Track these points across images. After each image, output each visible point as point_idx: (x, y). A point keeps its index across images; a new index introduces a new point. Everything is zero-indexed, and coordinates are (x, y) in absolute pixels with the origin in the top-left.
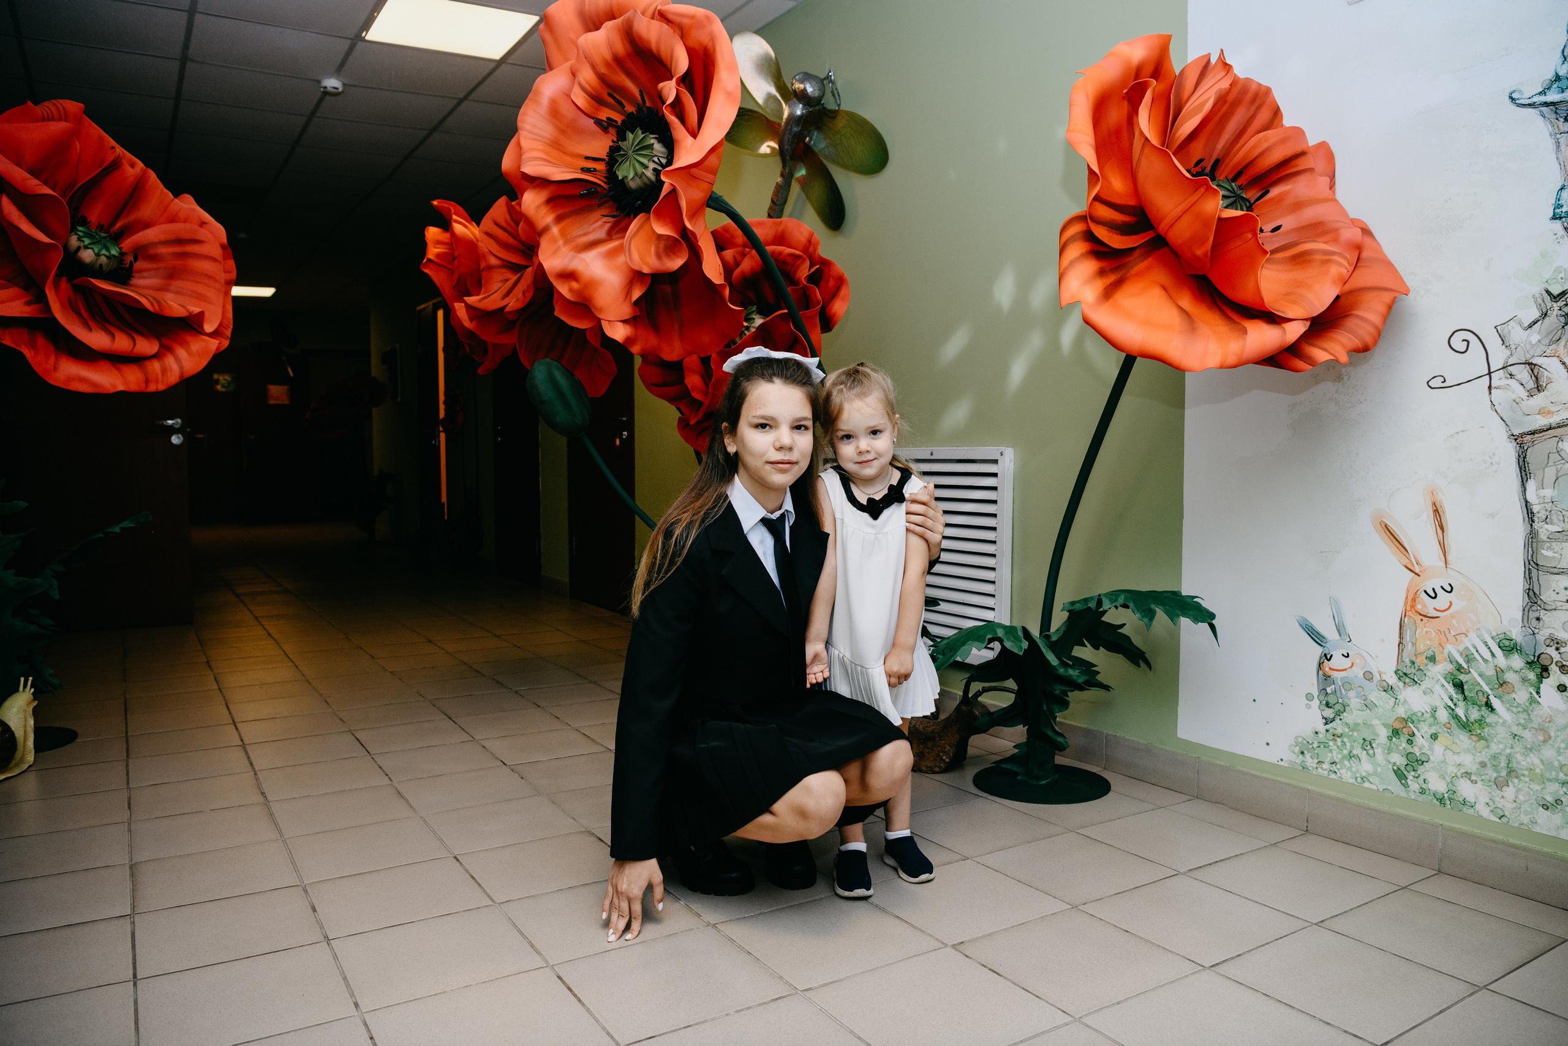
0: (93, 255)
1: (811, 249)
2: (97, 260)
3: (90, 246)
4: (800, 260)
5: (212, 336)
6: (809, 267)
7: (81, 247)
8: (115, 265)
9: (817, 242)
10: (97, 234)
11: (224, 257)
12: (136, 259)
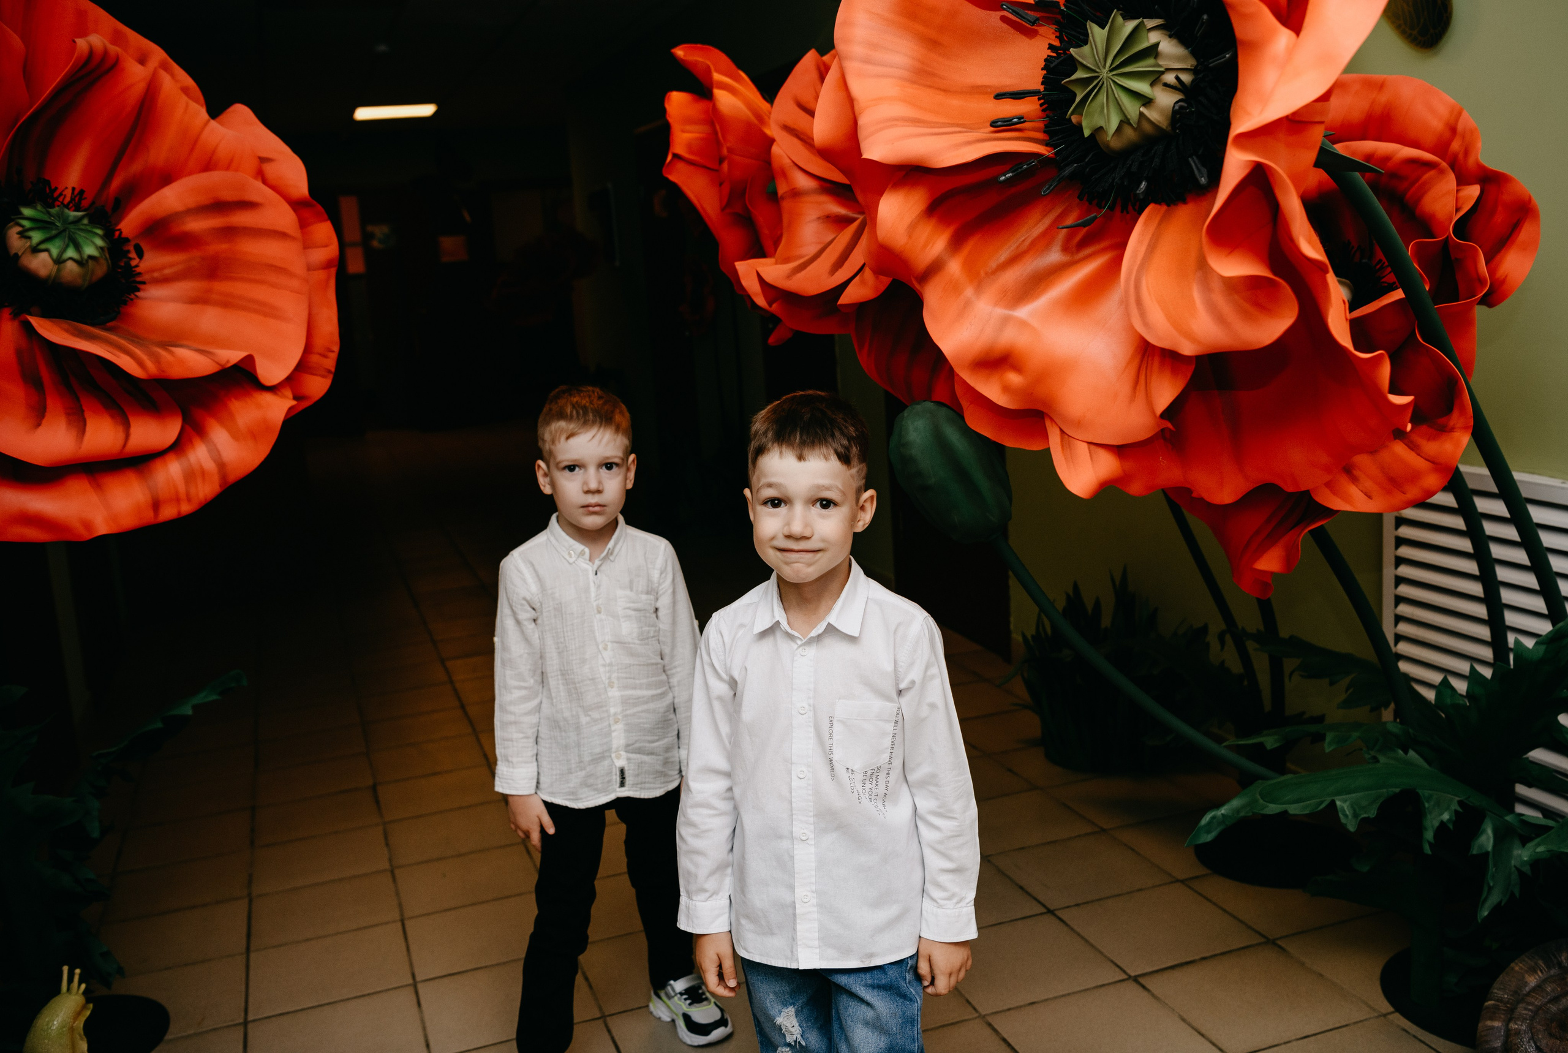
0: (50, 262)
1: (1456, 146)
2: (59, 270)
3: (43, 246)
4: (1432, 173)
5: (279, 391)
6: (1458, 191)
7: (25, 251)
8: (101, 270)
9: (1473, 132)
10: (61, 216)
11: (303, 224)
12: (140, 254)
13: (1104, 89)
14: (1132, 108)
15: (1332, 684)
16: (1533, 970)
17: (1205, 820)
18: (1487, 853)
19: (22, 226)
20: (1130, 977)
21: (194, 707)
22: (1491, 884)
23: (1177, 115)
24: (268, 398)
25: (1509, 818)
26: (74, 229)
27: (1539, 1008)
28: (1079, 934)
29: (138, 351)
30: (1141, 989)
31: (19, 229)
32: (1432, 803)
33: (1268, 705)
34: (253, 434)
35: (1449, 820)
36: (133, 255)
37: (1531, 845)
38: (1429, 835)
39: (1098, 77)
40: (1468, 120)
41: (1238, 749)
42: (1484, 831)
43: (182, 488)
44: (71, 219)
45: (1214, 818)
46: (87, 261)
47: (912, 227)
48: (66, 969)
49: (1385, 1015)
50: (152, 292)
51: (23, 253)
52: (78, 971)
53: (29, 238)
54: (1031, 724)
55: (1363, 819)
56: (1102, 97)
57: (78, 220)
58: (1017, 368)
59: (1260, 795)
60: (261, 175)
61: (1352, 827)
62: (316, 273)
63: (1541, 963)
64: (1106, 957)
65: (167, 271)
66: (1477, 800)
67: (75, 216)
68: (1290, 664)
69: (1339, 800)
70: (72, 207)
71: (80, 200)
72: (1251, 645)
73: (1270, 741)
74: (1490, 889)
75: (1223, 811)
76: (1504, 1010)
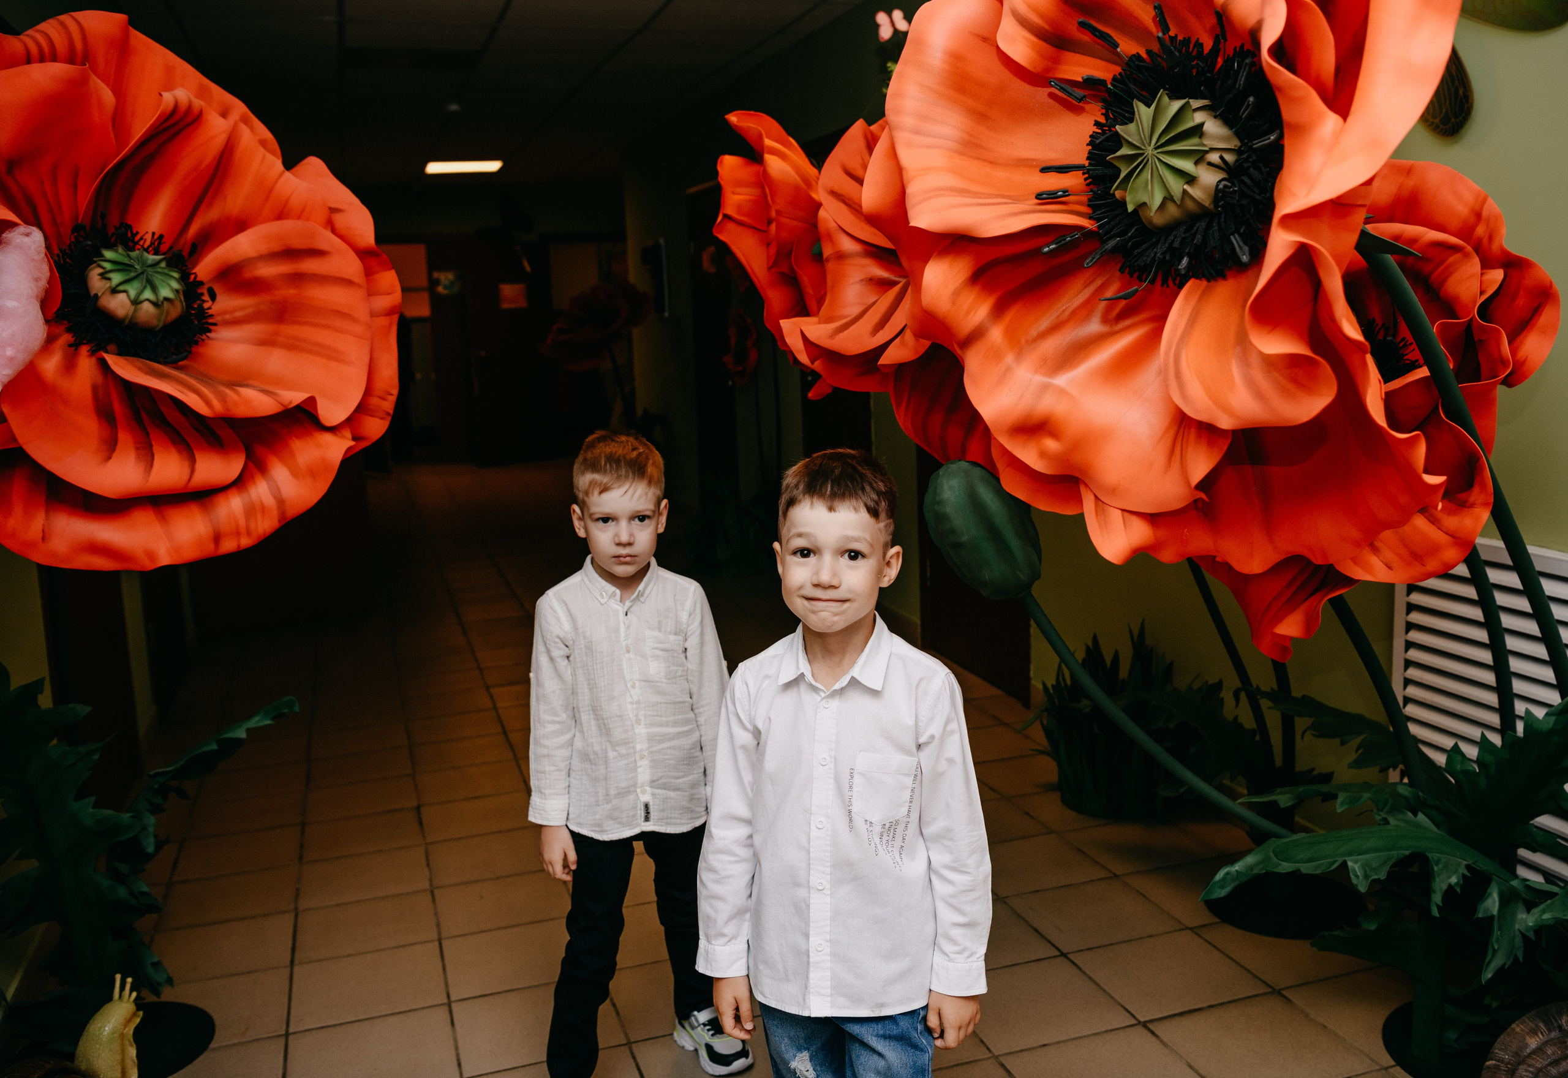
0: (128, 303)
1: (1480, 231)
2: (135, 311)
3: (121, 288)
4: (1458, 256)
5: (339, 431)
6: (1482, 274)
7: (105, 291)
8: (175, 311)
9: (1497, 218)
10: (140, 259)
11: (368, 273)
12: (213, 297)
13: (1149, 166)
14: (1176, 186)
15: (1343, 743)
16: (1534, 1032)
17: (1219, 876)
18: (1493, 917)
19: (103, 268)
20: (1139, 1022)
21: (248, 731)
22: (1496, 947)
23: (1219, 194)
24: (327, 438)
25: (1514, 883)
26: (151, 272)
27: (1540, 1070)
28: (1090, 978)
29: (205, 391)
30: (1150, 1035)
31: (100, 271)
32: (1441, 866)
33: (1279, 761)
34: (312, 473)
35: (1457, 884)
36: (206, 297)
37: (1536, 911)
38: (1437, 898)
39: (1143, 154)
40: (1493, 206)
41: (1250, 806)
42: (1490, 895)
43: (242, 522)
44: (149, 262)
45: (1228, 873)
46: (162, 303)
47: (956, 294)
48: (118, 977)
49: (1386, 1069)
50: (223, 334)
51: (103, 294)
52: (129, 980)
53: (109, 279)
54: (1048, 769)
55: (1374, 881)
56: (1147, 174)
57: (156, 264)
58: (1054, 435)
59: (1274, 852)
60: (330, 225)
61: (1363, 888)
62: (379, 319)
63: (1541, 1025)
64: (1116, 1001)
65: (238, 314)
66: (1485, 865)
67: (153, 260)
68: (1301, 723)
69: (1352, 861)
70: (151, 251)
71: (159, 244)
72: (1265, 704)
73: (1284, 799)
74: (1495, 951)
75: (1237, 867)
76: (1504, 1070)
